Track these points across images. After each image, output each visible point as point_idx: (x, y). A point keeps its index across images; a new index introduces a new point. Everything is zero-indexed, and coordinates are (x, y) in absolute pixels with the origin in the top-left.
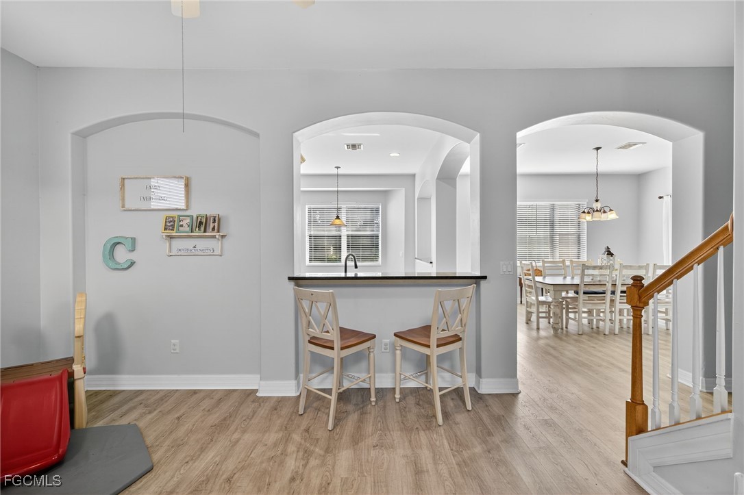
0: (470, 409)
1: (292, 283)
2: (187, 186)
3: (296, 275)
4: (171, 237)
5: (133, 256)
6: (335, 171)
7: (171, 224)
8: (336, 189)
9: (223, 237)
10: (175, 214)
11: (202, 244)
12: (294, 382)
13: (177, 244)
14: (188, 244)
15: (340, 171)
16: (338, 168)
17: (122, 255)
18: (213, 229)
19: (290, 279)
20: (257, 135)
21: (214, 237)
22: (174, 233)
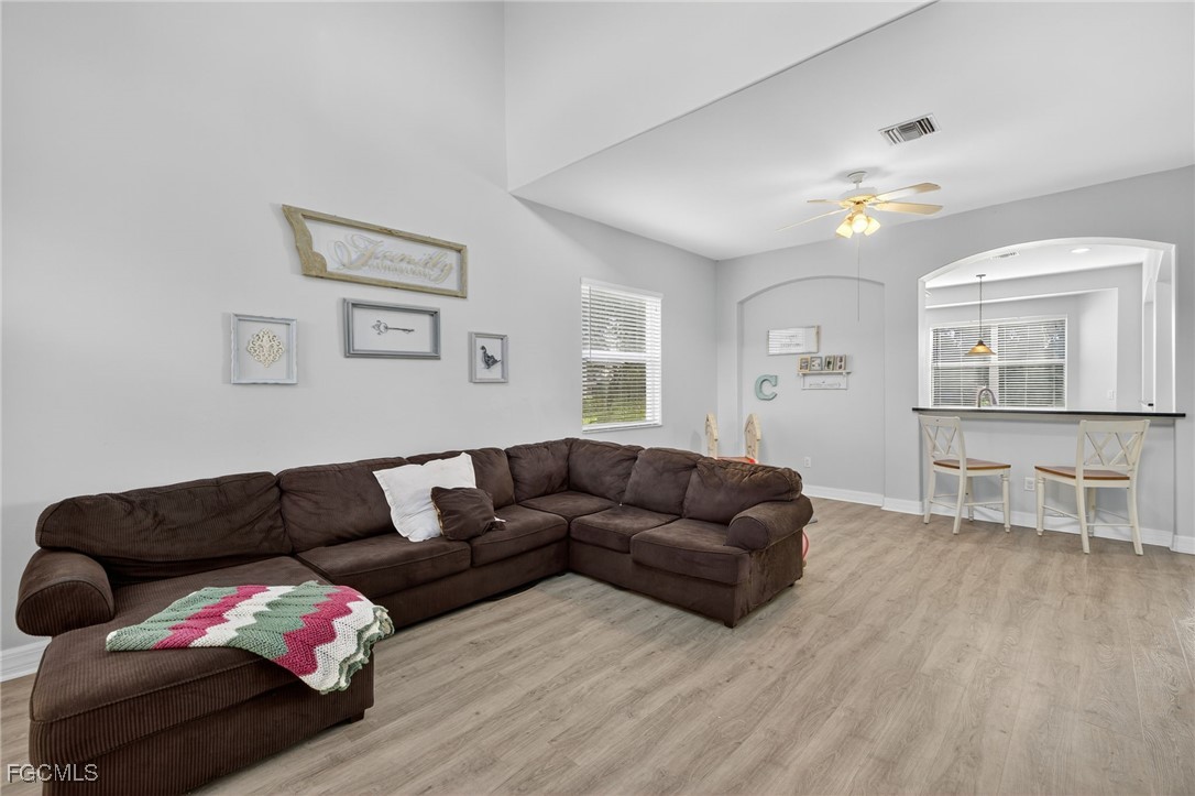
0: (1141, 553)
1: (916, 414)
2: (818, 333)
3: (920, 407)
4: (804, 375)
5: (775, 390)
6: (978, 280)
7: (806, 365)
8: (979, 302)
9: (848, 373)
10: (808, 356)
11: (830, 380)
12: (918, 503)
13: (809, 380)
14: (819, 379)
15: (984, 279)
16: (981, 276)
17: (768, 389)
18: (840, 367)
19: (914, 409)
20: (882, 284)
21: (841, 374)
22: (807, 371)
